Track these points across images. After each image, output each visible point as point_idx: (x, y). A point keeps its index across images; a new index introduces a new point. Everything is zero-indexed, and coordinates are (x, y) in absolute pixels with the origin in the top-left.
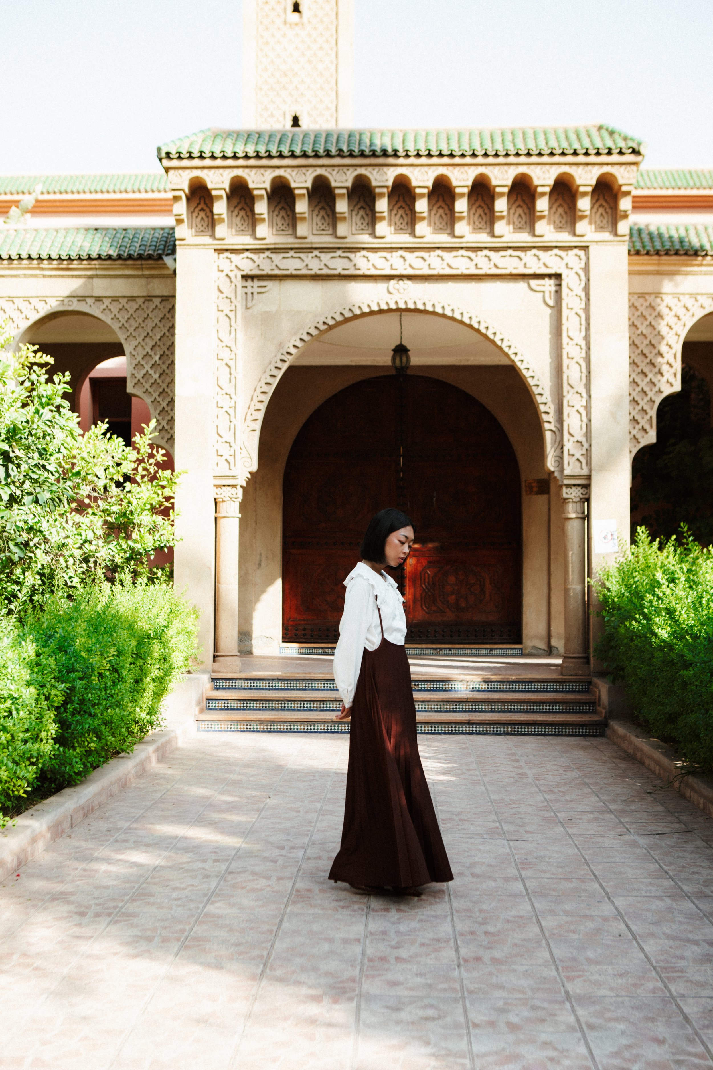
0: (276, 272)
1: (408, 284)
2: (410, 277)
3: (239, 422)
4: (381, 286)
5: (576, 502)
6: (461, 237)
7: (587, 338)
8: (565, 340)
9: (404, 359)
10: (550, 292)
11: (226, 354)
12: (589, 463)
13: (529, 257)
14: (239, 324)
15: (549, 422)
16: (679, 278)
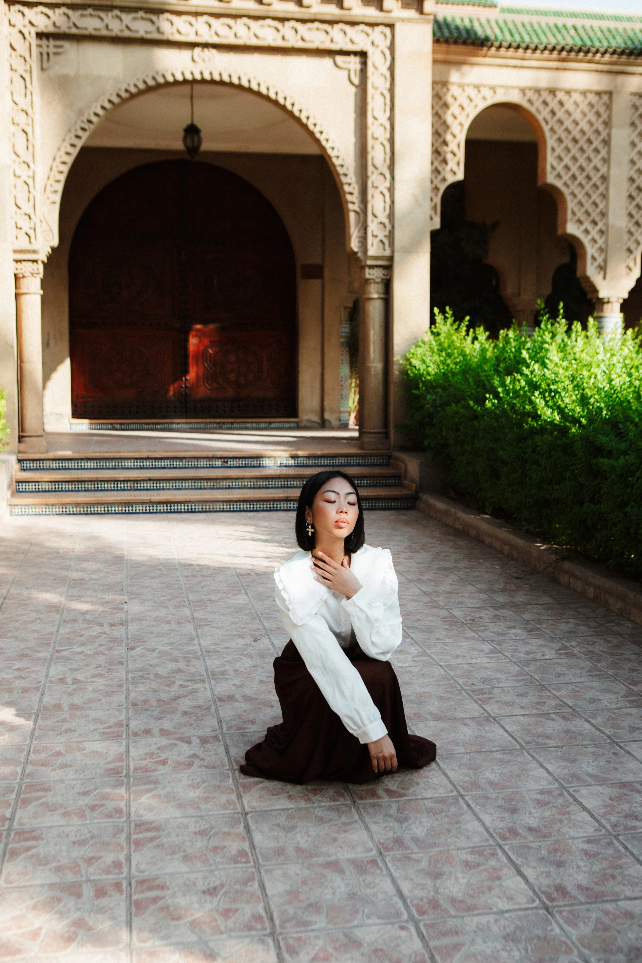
0: (74, 31)
1: (214, 52)
2: (215, 46)
3: (37, 193)
4: (185, 54)
5: (377, 283)
6: (269, 5)
7: (391, 119)
8: (370, 120)
9: (196, 139)
10: (355, 71)
11: (21, 119)
12: (392, 244)
13: (336, 31)
14: (35, 86)
15: (353, 203)
16: (465, 69)
